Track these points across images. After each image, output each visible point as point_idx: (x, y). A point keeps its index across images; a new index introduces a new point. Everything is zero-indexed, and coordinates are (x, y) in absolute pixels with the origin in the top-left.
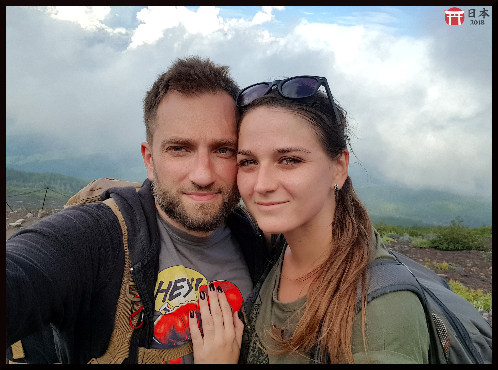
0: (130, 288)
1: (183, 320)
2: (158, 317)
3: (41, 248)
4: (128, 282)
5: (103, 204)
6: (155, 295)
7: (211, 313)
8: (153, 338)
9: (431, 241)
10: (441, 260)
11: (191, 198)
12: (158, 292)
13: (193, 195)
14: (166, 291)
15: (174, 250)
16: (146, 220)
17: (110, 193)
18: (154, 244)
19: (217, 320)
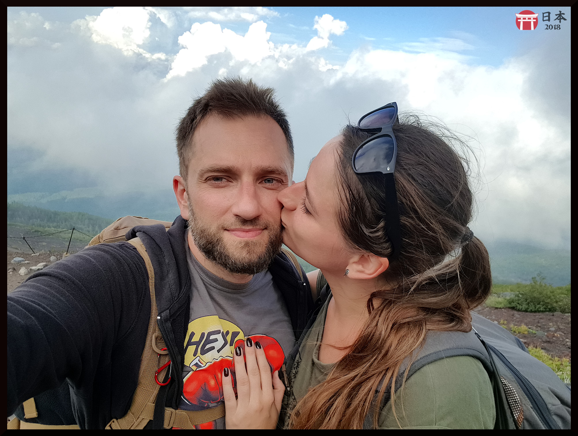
0: (156, 338)
1: (216, 378)
2: (188, 373)
3: (56, 294)
4: (154, 331)
5: (127, 243)
6: (185, 347)
7: (247, 372)
8: (182, 397)
9: (508, 300)
10: (519, 323)
11: (234, 234)
12: (188, 345)
13: (236, 232)
14: (197, 344)
15: (208, 298)
16: (176, 262)
17: (137, 231)
18: (184, 289)
19: (254, 380)
